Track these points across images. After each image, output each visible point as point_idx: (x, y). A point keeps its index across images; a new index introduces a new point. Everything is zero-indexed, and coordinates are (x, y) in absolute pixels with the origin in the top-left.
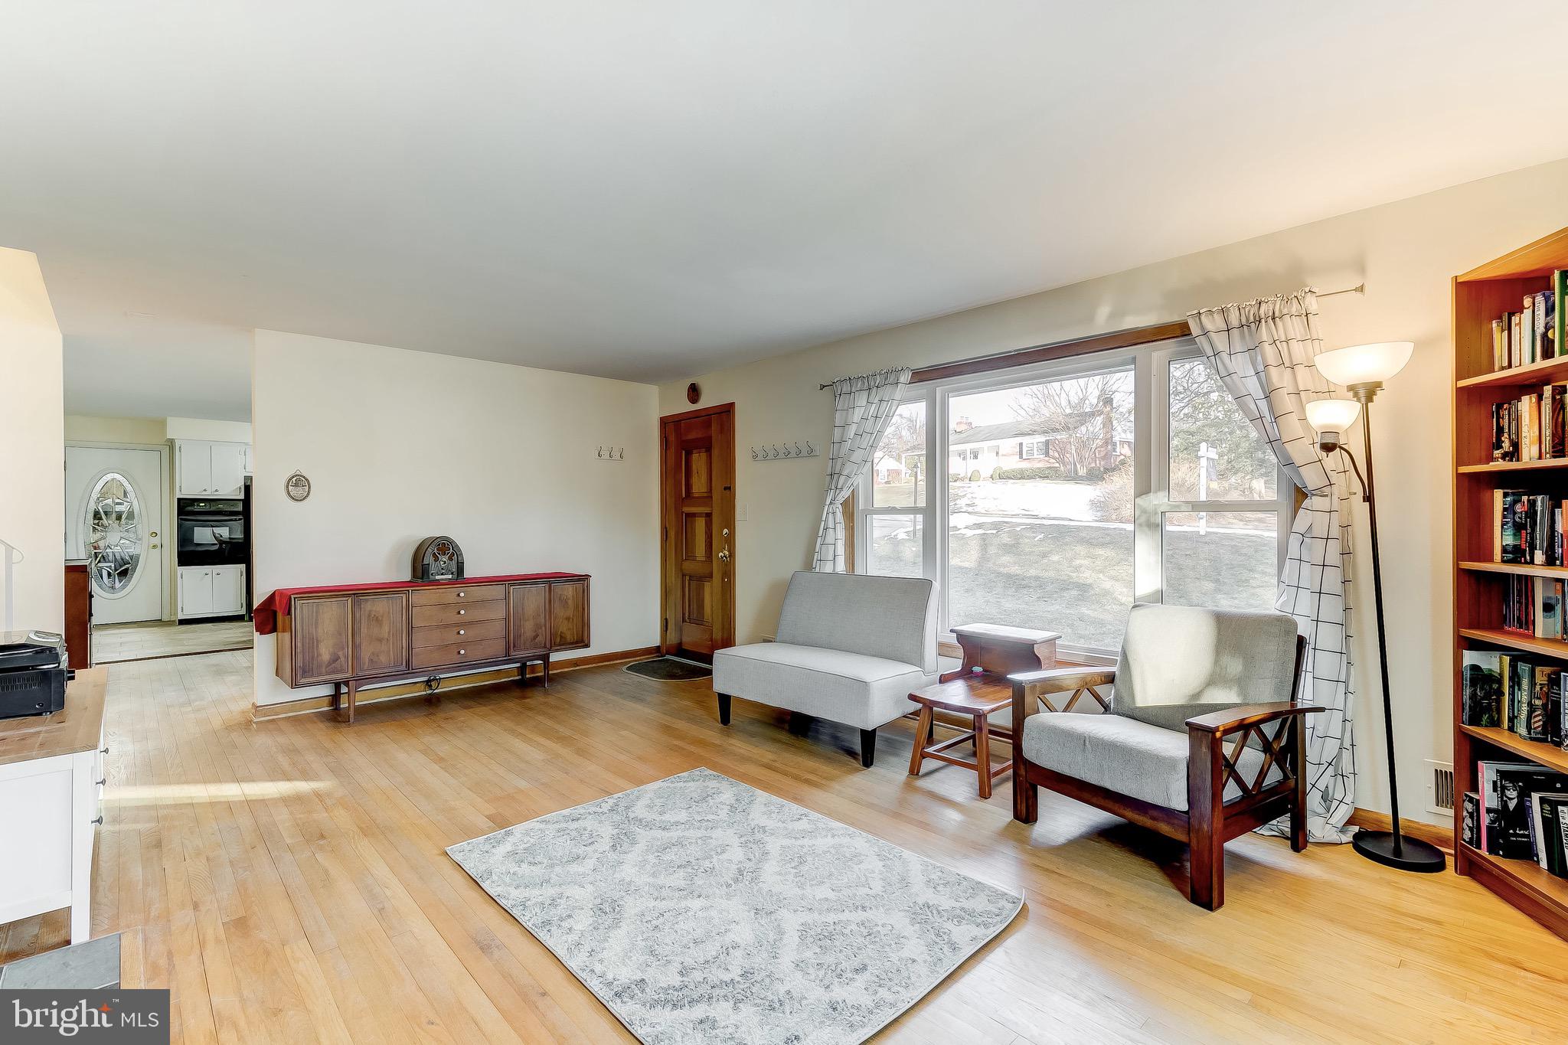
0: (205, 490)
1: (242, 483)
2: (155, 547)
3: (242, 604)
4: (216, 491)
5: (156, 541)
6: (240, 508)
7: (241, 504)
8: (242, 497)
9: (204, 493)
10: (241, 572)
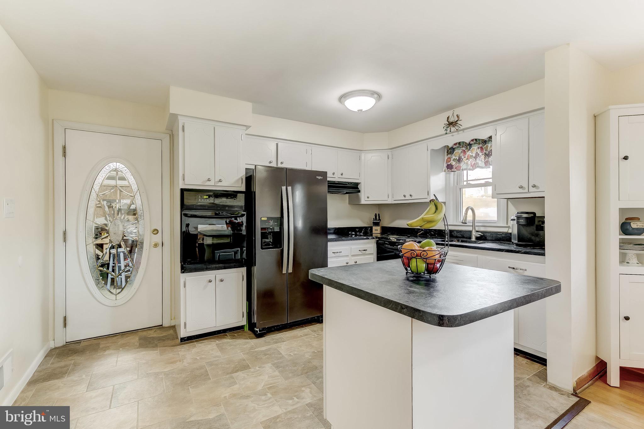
0: (209, 180)
1: (243, 174)
2: (156, 245)
3: (243, 313)
4: (220, 181)
5: (157, 238)
6: (240, 201)
7: (241, 197)
8: (243, 189)
9: (208, 183)
10: (243, 277)
